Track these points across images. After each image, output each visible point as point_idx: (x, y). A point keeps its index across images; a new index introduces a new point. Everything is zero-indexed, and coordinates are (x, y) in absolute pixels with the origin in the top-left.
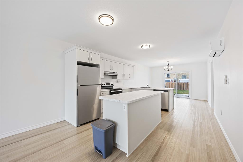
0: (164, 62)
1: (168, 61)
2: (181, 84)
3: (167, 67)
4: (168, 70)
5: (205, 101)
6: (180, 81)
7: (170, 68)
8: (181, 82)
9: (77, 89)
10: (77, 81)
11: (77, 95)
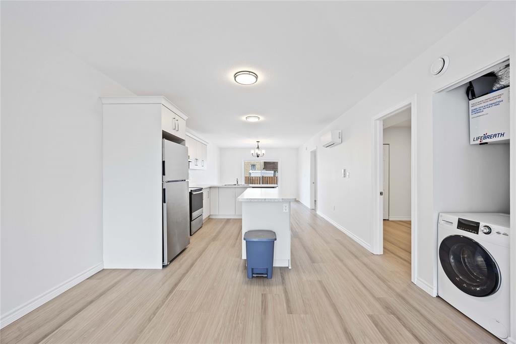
0: (252, 142)
1: (258, 142)
2: (254, 178)
4: (258, 157)
6: (250, 174)
7: (259, 152)
8: (252, 176)
9: (164, 190)
10: (164, 174)
11: (164, 201)
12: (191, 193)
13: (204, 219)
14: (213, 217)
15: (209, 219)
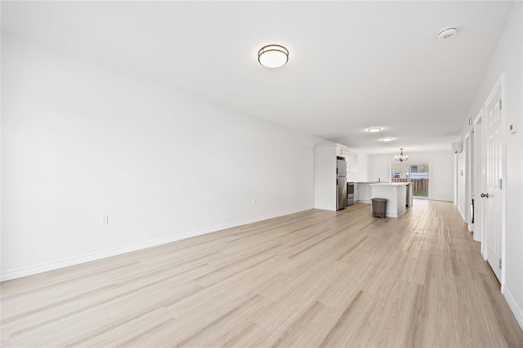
1: (402, 149)
3: (400, 157)
4: (401, 161)
5: (450, 202)
7: (403, 157)
9: (337, 180)
10: (337, 173)
11: (337, 184)
12: (347, 184)
13: (355, 200)
14: (361, 202)
15: (358, 202)
